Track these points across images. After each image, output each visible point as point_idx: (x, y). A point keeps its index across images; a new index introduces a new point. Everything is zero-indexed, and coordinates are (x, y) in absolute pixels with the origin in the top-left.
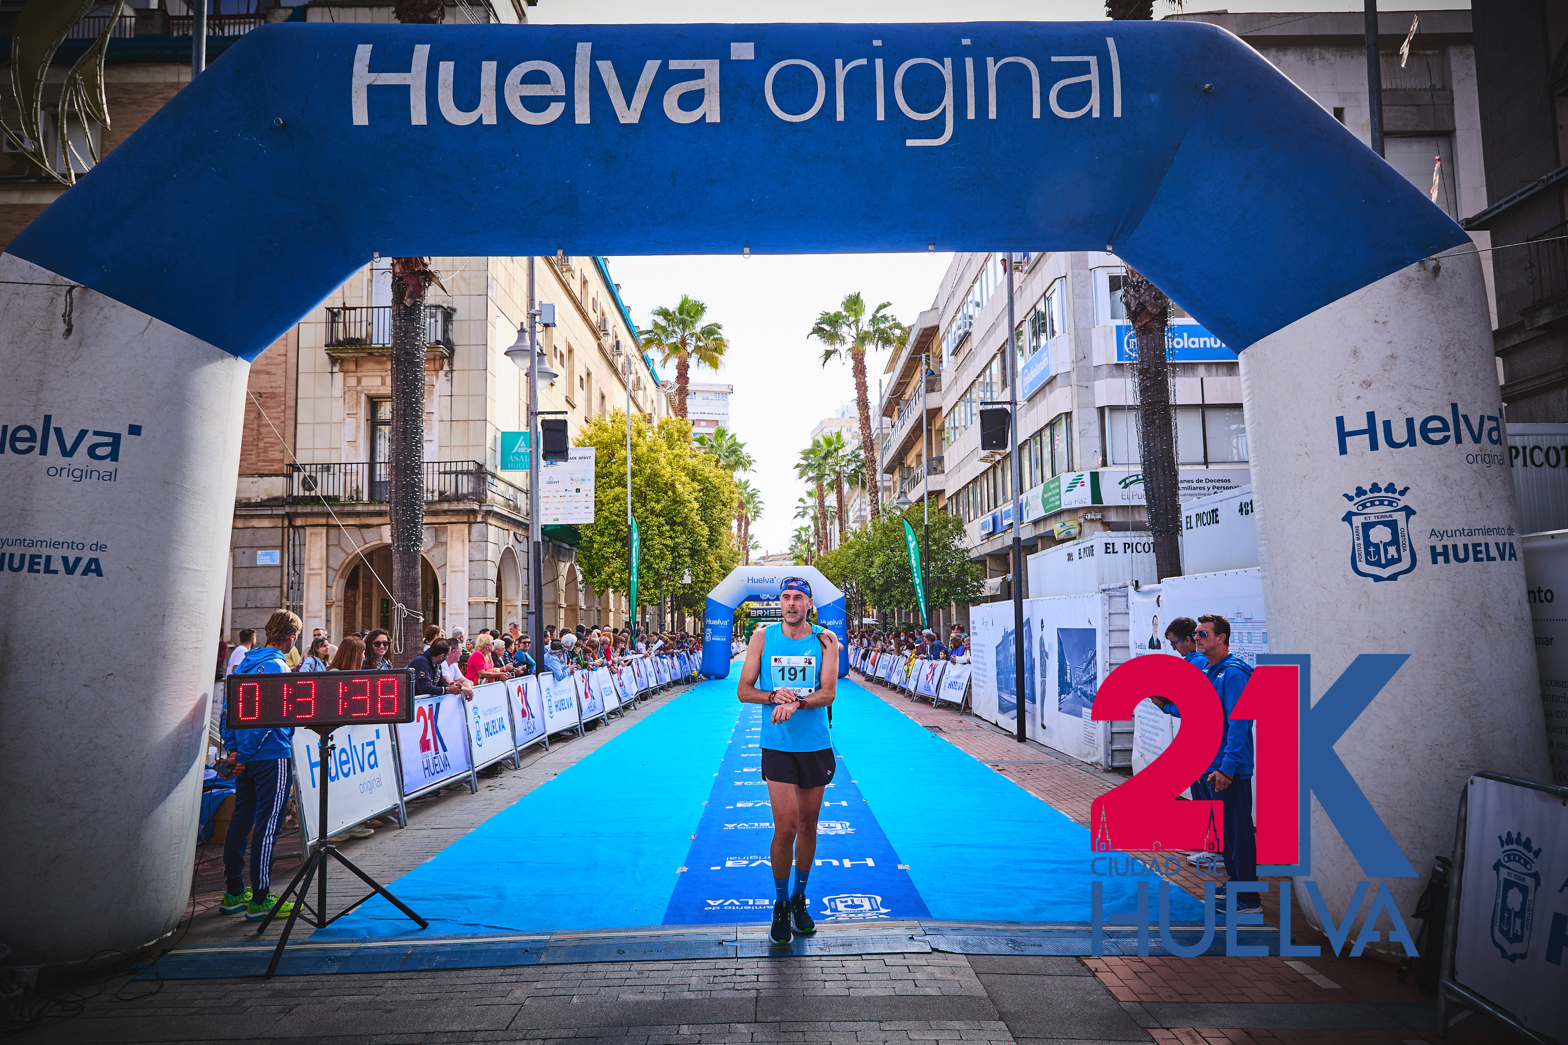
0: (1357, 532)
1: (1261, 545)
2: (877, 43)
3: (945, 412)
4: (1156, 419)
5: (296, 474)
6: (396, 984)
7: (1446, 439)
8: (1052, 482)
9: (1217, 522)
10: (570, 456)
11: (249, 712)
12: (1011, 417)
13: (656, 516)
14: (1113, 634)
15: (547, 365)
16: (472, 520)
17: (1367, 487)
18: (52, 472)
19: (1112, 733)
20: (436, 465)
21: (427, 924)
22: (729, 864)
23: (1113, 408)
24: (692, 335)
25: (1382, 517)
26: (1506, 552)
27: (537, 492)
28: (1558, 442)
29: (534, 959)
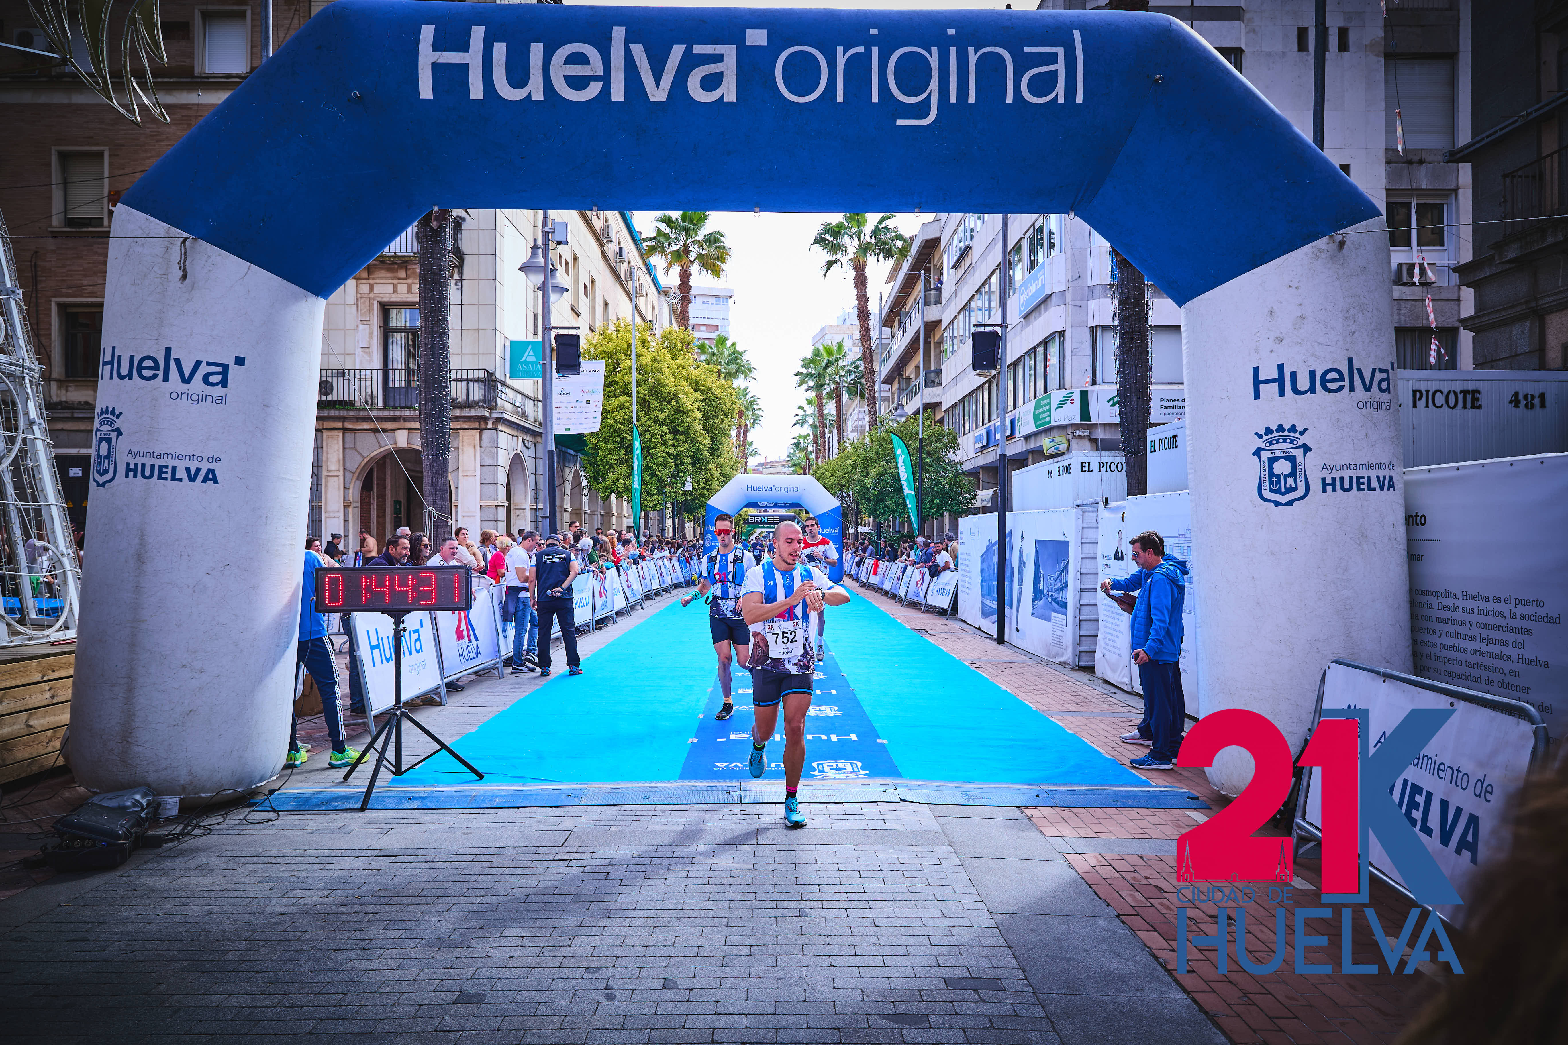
0: (1264, 464)
2: (874, 32)
3: (943, 325)
6: (467, 816)
7: (1341, 388)
8: (1043, 399)
9: (1176, 447)
10: (582, 369)
11: (334, 597)
12: (1001, 340)
13: (659, 425)
14: (1084, 545)
15: (559, 280)
16: (483, 426)
17: (1274, 427)
18: (174, 396)
19: (1080, 636)
21: (485, 776)
23: (1105, 328)
24: (695, 242)
25: (1284, 453)
26: (1386, 484)
27: (551, 401)
28: (1458, 387)
29: (576, 802)
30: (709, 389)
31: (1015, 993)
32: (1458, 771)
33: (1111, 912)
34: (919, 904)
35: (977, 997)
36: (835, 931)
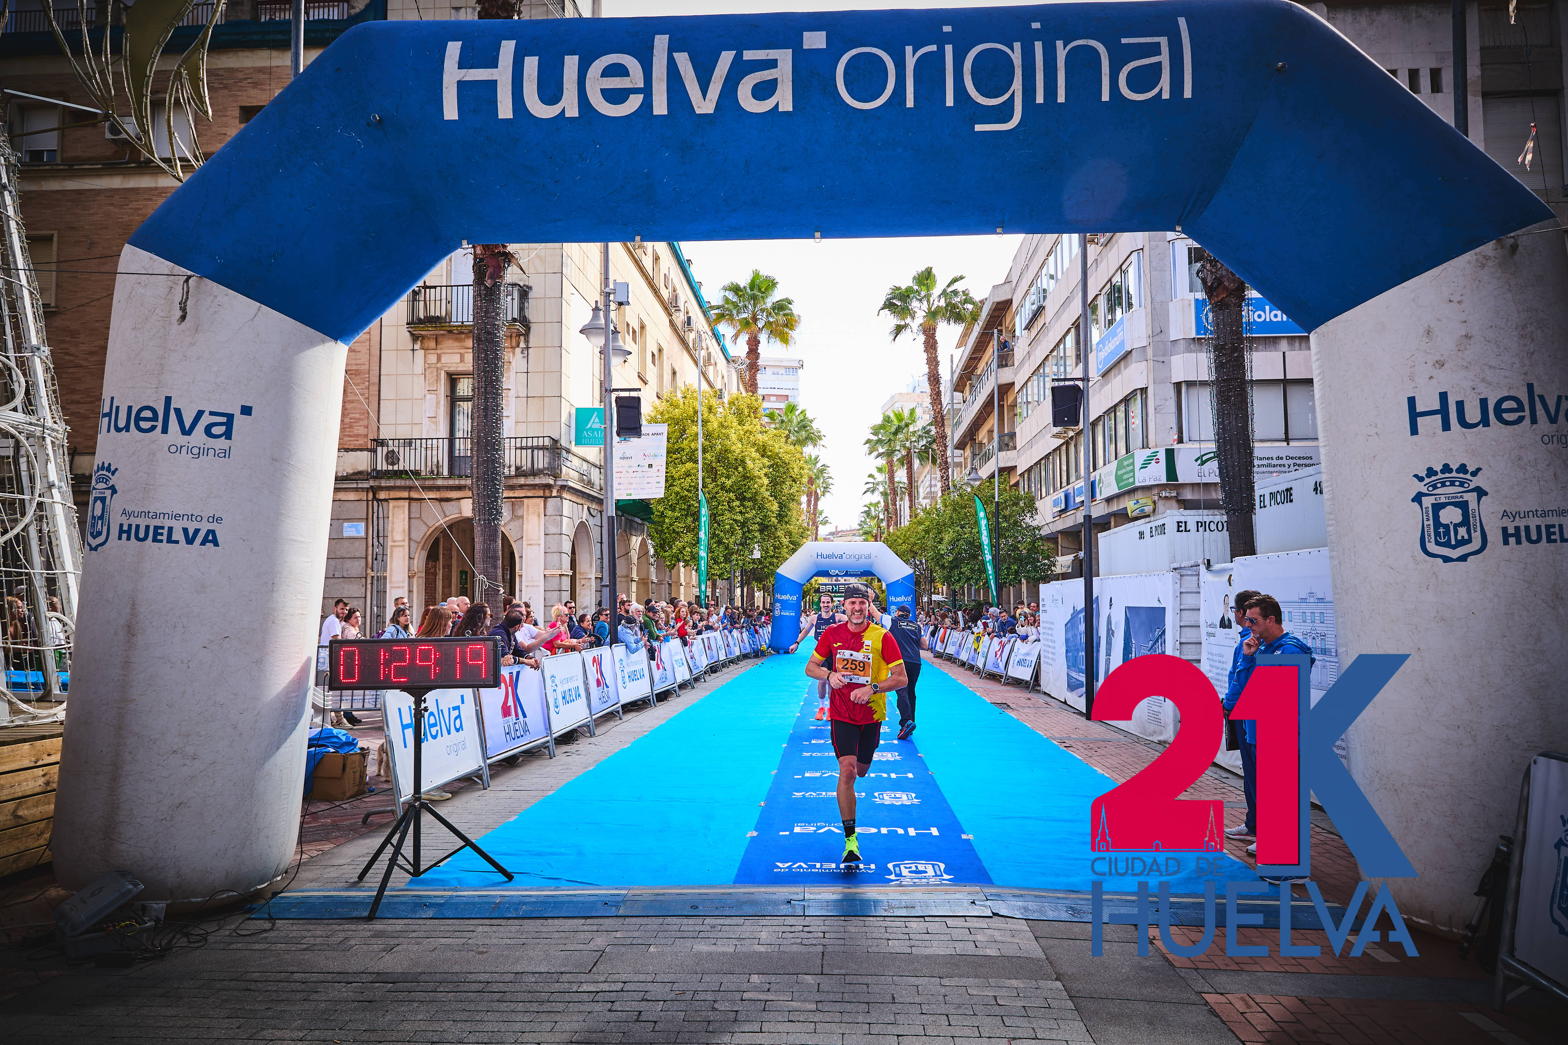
0: (1427, 512)
1: (1329, 525)
2: (947, 29)
3: (1017, 387)
4: (1231, 396)
5: (379, 449)
6: (486, 929)
7: (1520, 420)
8: (1125, 459)
9: (1291, 501)
10: (643, 432)
11: (349, 674)
12: (1083, 394)
13: (727, 491)
14: (1183, 612)
15: (621, 343)
16: (548, 494)
17: (1438, 468)
18: (173, 449)
20: (513, 440)
21: (513, 877)
22: (797, 830)
23: (1190, 384)
24: (763, 310)
25: (1453, 498)
27: (612, 467)
29: (613, 911)
30: (777, 454)
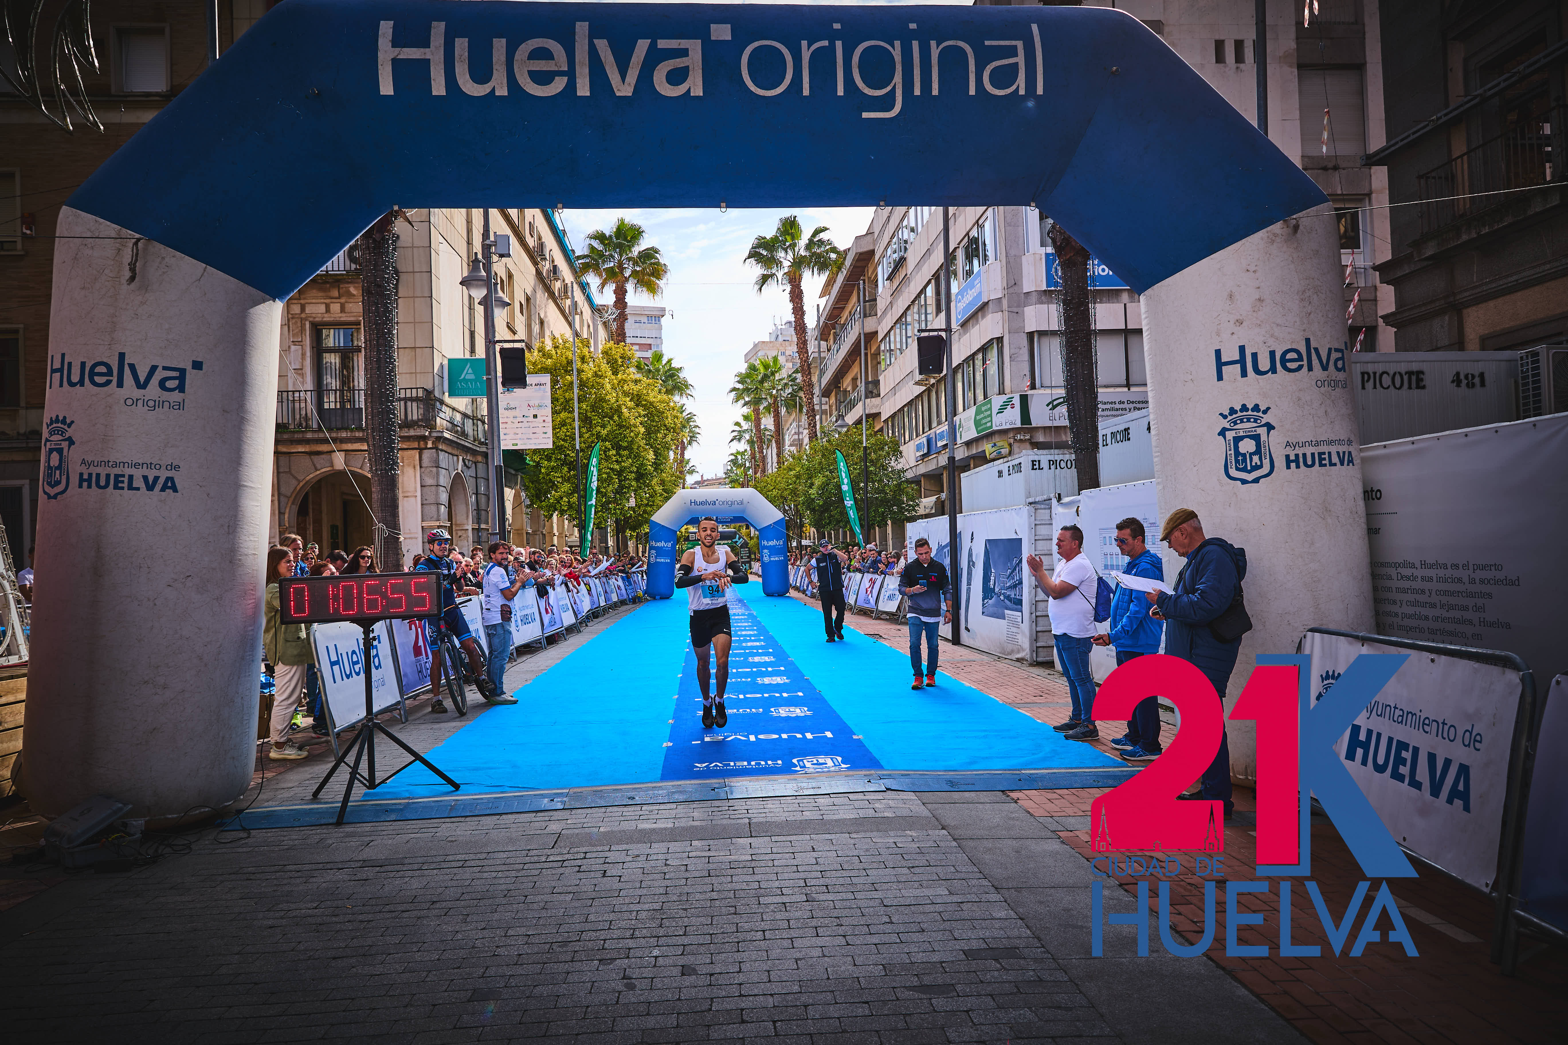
0: (1229, 444)
2: (837, 26)
3: (880, 336)
4: (1078, 346)
7: (1300, 368)
8: (983, 405)
9: (1129, 439)
10: (528, 383)
11: (299, 608)
12: (946, 344)
13: (602, 441)
14: (1038, 542)
15: (500, 294)
16: (422, 446)
18: (129, 402)
19: (1037, 632)
21: (460, 786)
22: (707, 739)
23: (1042, 334)
24: (629, 259)
25: (1249, 431)
26: (1346, 459)
27: (498, 420)
28: (1403, 368)
29: (559, 806)
30: (651, 403)
31: (1035, 960)
32: (1444, 723)
33: (1113, 882)
34: (925, 883)
35: (998, 966)
36: (845, 912)
